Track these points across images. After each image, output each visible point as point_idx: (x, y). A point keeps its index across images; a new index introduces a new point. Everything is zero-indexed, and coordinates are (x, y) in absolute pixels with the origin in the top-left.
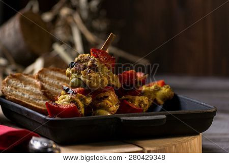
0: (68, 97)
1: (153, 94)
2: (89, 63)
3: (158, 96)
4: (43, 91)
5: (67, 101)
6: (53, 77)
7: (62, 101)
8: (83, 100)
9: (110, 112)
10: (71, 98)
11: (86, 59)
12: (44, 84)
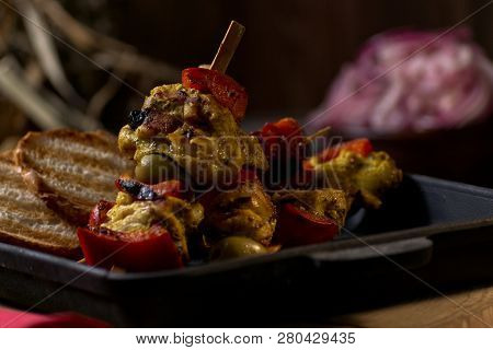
0: (140, 210)
1: (347, 180)
2: (187, 110)
3: (362, 183)
4: (45, 195)
5: (140, 221)
6: (61, 155)
7: (124, 222)
8: (183, 214)
9: (259, 241)
10: (152, 212)
11: (176, 100)
12: (44, 177)
